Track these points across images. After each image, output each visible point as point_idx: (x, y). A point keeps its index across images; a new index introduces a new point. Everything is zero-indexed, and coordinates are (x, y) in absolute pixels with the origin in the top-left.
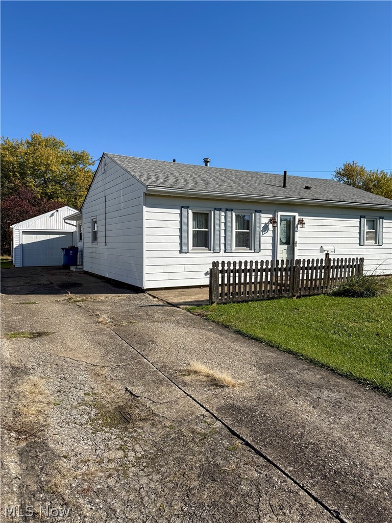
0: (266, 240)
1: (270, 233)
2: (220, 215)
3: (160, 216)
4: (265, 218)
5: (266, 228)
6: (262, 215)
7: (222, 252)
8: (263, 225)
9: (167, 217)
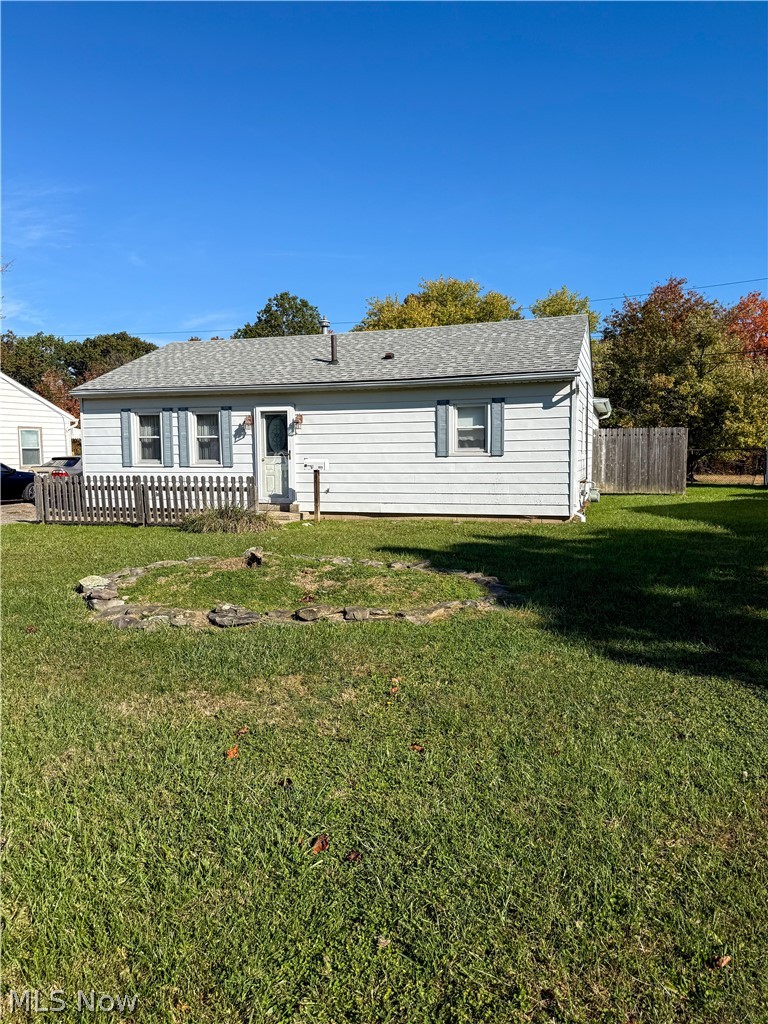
0: (241, 450)
1: (248, 439)
2: (170, 416)
3: (99, 423)
4: (238, 418)
5: (241, 432)
6: (233, 413)
7: (176, 466)
8: (234, 429)
9: (107, 423)
